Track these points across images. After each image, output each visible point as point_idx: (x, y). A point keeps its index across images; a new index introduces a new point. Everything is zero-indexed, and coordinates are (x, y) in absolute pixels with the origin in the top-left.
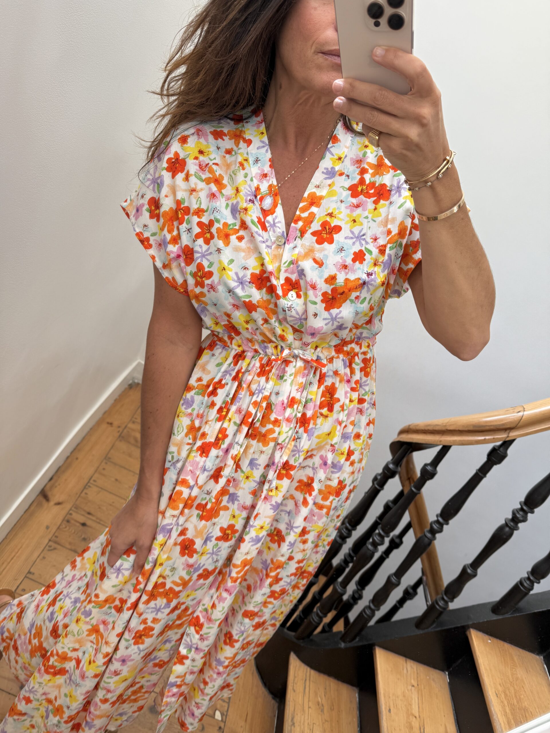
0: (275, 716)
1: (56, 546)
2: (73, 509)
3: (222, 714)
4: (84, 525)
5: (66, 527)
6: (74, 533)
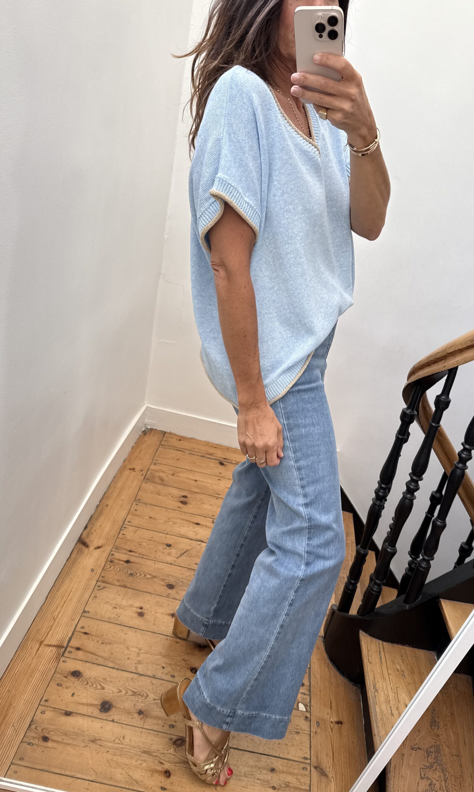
0: (360, 700)
1: (104, 585)
2: (114, 549)
3: (306, 706)
4: (128, 562)
5: (111, 567)
6: (120, 570)
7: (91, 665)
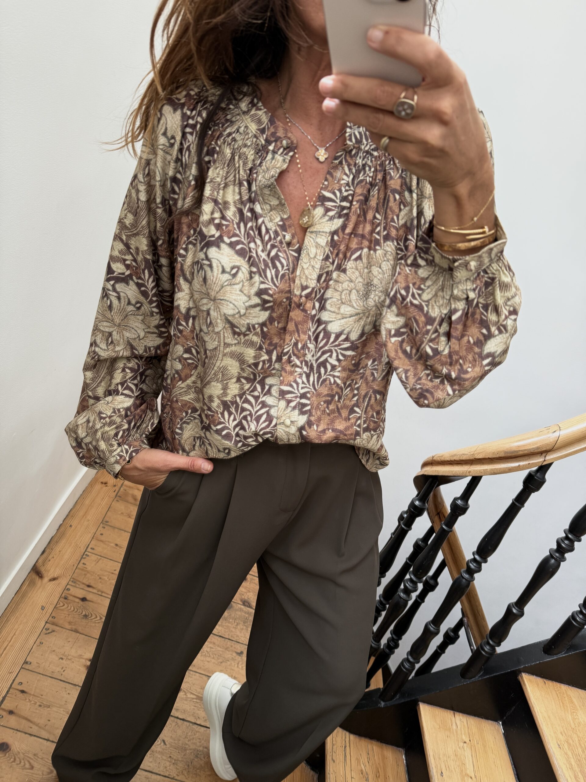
1: (54, 627)
2: (71, 583)
4: (84, 599)
5: (64, 606)
6: (74, 610)
7: (23, 734)
